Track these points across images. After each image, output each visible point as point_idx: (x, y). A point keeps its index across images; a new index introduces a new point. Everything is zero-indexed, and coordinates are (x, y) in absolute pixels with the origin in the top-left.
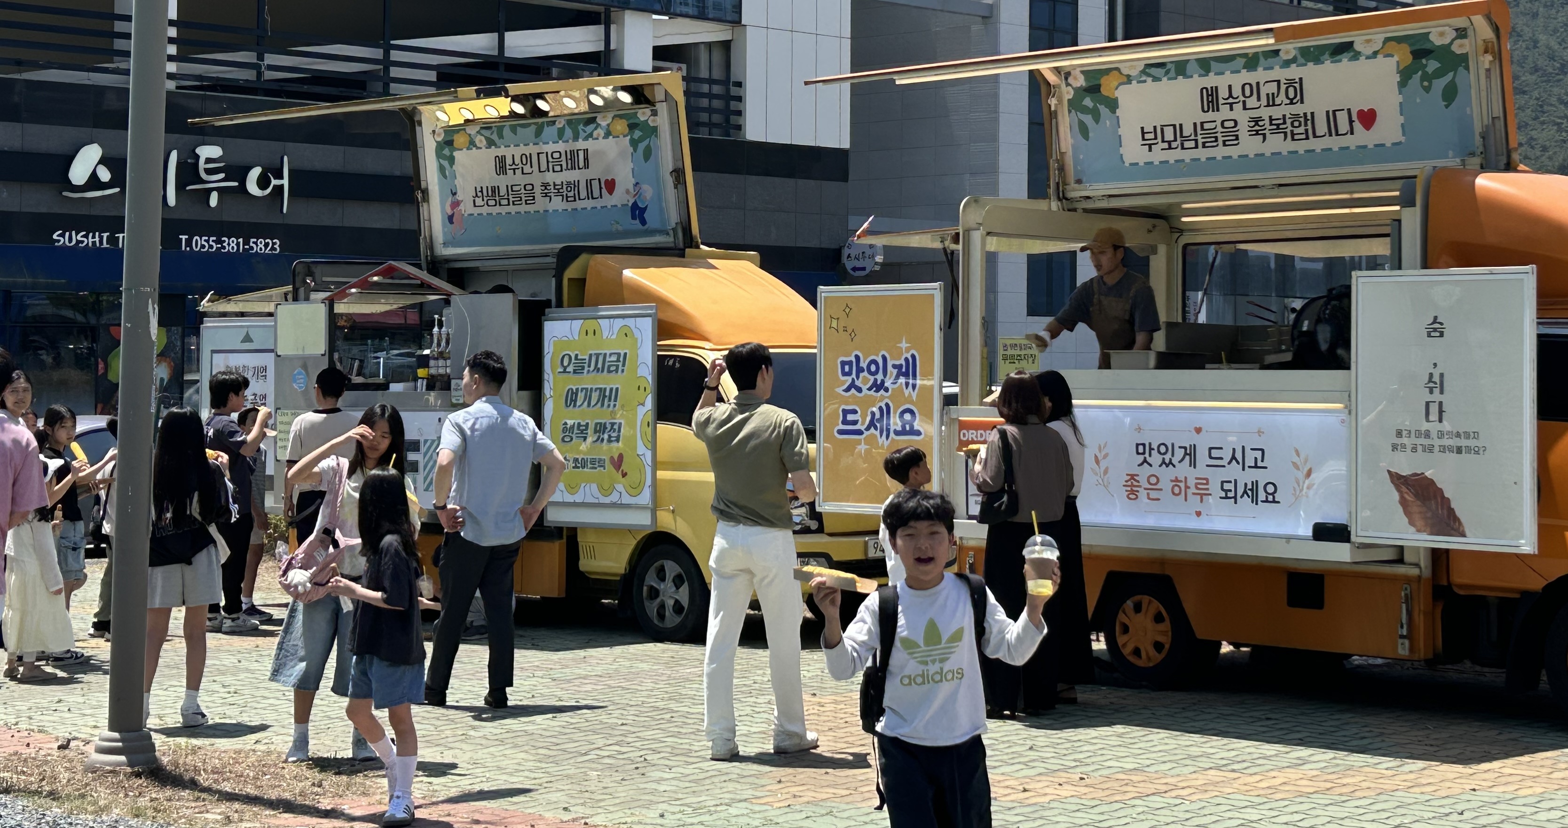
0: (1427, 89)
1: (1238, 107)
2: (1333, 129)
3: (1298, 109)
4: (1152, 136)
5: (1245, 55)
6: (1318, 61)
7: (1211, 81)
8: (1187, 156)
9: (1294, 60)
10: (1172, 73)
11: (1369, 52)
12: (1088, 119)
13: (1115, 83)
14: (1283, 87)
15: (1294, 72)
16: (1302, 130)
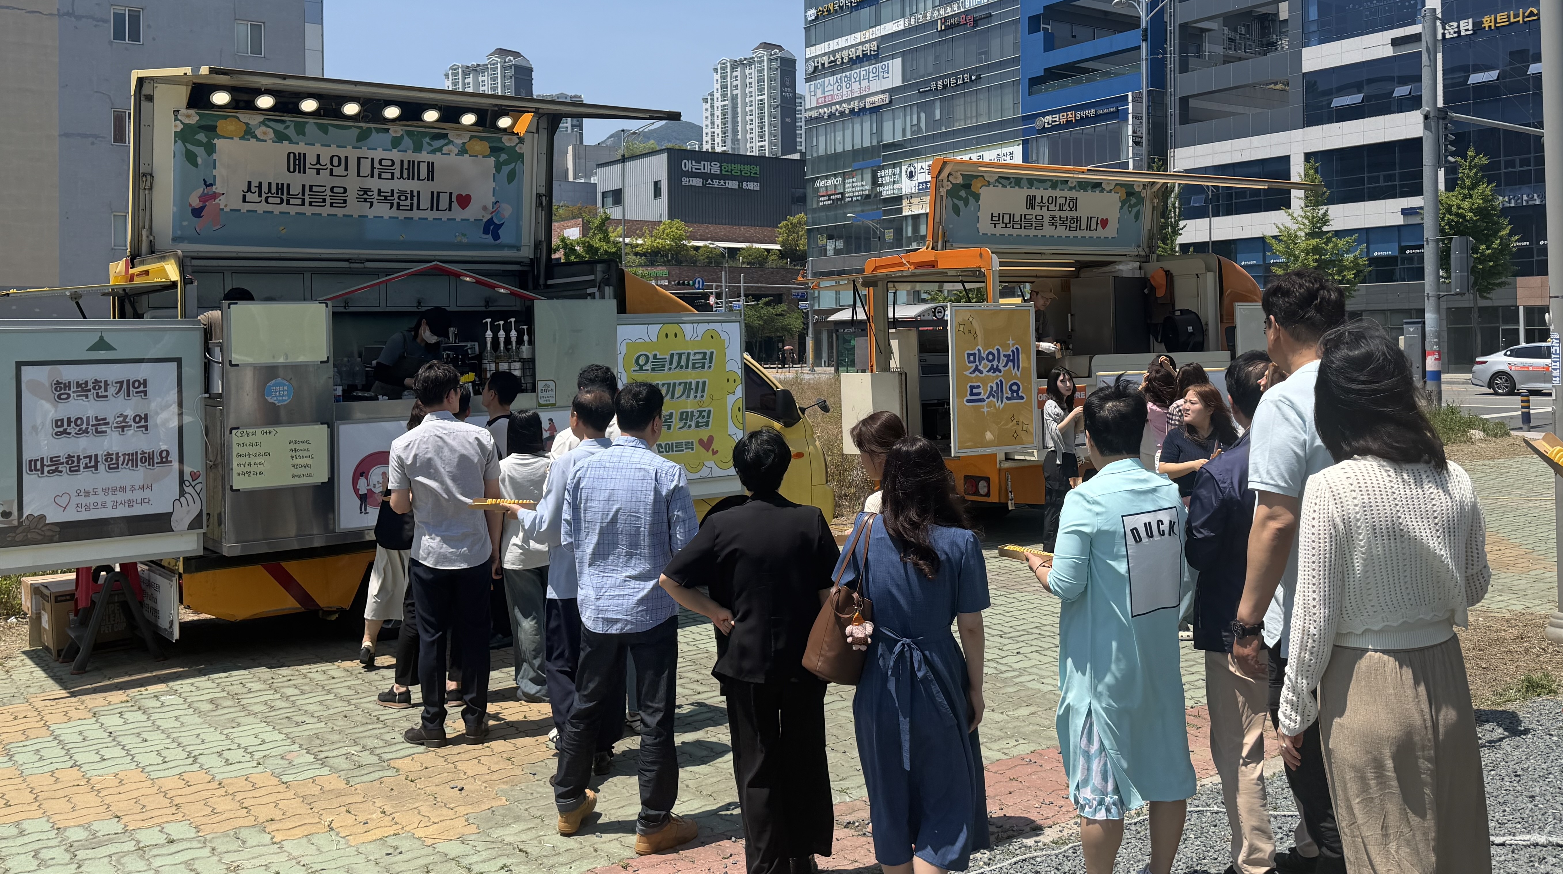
0: (1130, 212)
1: (1045, 209)
2: (1089, 228)
3: (1074, 214)
4: (997, 219)
5: (1051, 181)
6: (1085, 190)
7: (1033, 192)
8: (1015, 232)
9: (1074, 188)
10: (1013, 184)
11: (1108, 189)
12: (960, 204)
13: (979, 185)
14: (1068, 201)
15: (1073, 194)
16: (1075, 225)
